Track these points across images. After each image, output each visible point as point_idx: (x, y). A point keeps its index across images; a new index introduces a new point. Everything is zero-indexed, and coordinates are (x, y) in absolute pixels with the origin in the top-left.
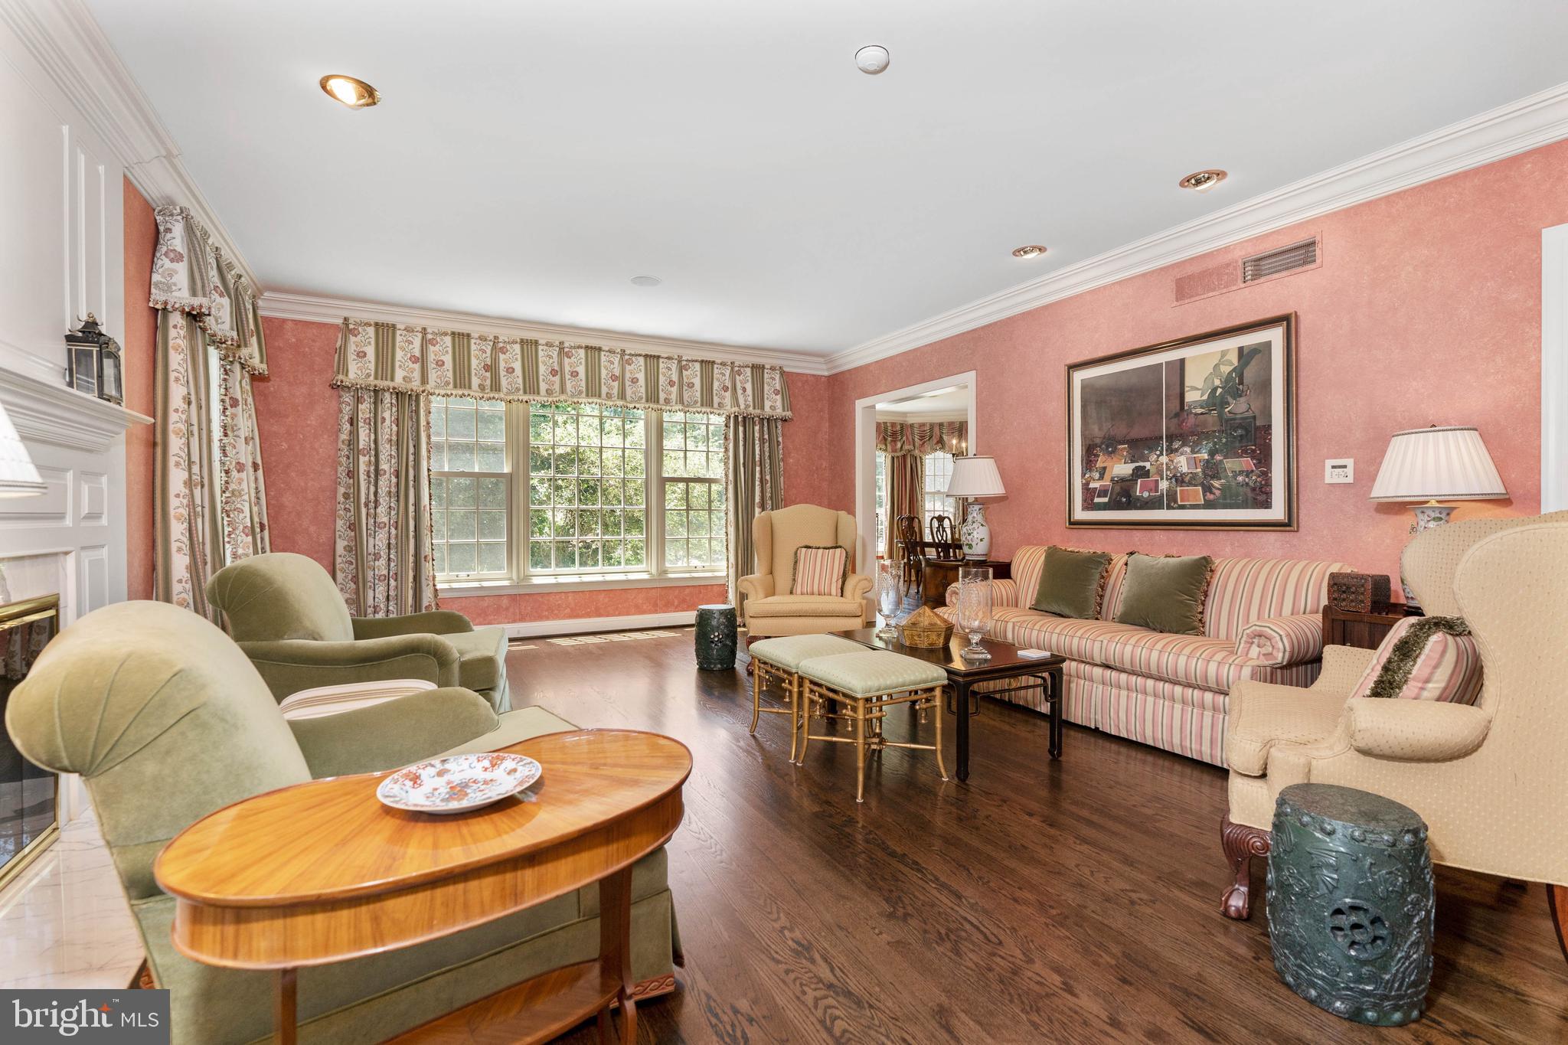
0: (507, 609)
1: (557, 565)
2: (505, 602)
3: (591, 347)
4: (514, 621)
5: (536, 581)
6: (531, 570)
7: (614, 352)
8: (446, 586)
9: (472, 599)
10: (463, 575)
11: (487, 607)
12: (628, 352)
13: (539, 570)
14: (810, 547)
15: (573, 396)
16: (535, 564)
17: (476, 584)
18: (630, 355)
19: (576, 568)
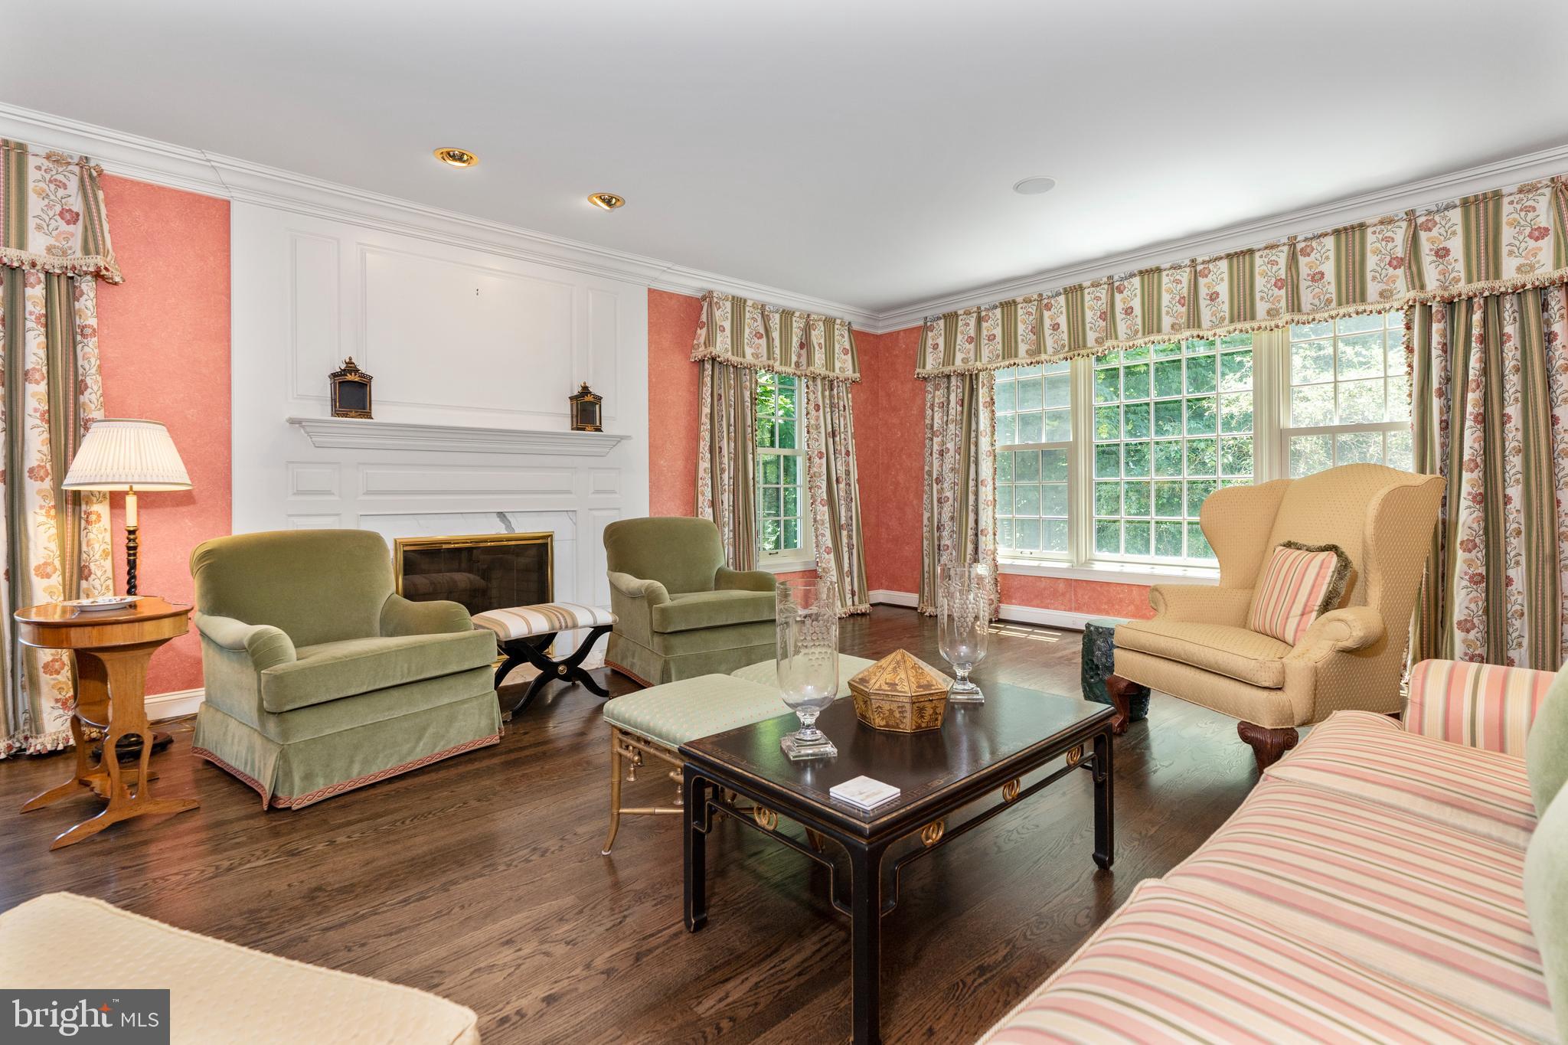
0: (1063, 594)
1: (1127, 551)
2: (1061, 586)
3: (1147, 271)
4: (1070, 610)
5: (1098, 566)
6: (1097, 553)
7: (1180, 267)
8: (1009, 562)
9: (1030, 579)
10: (1027, 551)
11: (1045, 589)
12: (1200, 260)
13: (1105, 555)
14: (1298, 547)
15: (1129, 338)
16: (1100, 546)
17: (1035, 563)
18: (1204, 262)
19: (1152, 557)
